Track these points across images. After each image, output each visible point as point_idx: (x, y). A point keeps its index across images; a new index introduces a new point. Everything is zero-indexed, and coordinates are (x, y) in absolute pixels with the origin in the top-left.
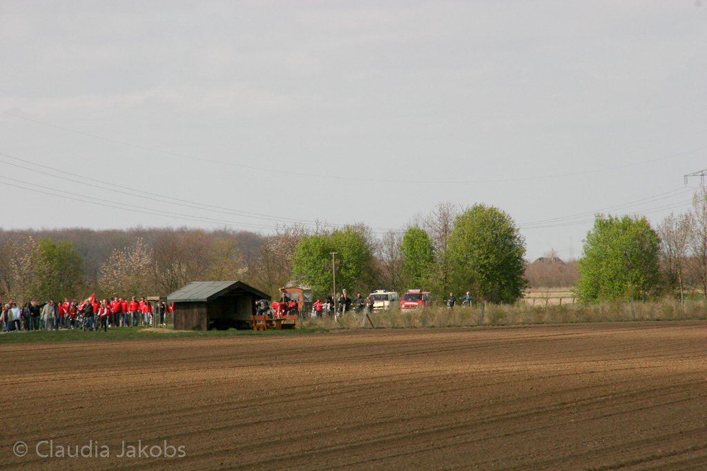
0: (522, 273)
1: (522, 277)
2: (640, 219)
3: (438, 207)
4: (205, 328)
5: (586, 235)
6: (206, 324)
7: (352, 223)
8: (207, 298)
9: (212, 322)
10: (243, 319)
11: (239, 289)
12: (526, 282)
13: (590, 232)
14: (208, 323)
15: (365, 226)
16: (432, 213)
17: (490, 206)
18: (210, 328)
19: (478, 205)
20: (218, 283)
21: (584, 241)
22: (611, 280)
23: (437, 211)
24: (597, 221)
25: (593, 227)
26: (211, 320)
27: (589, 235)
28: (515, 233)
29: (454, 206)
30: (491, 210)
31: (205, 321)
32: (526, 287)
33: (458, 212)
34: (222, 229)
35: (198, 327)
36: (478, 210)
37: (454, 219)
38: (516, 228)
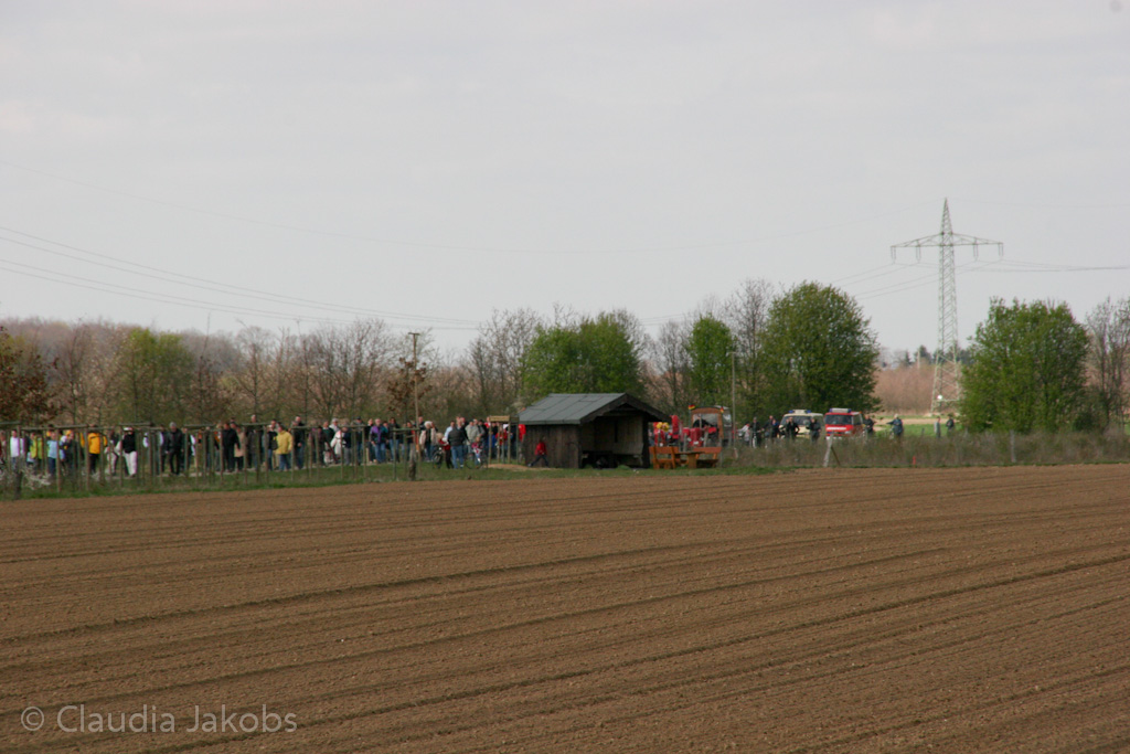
0: (870, 388)
1: (872, 394)
2: (1056, 307)
3: (745, 286)
4: (576, 464)
5: (975, 330)
6: (577, 458)
7: (608, 311)
8: (581, 420)
9: (586, 457)
10: (629, 452)
11: (626, 405)
12: (877, 401)
13: (981, 324)
14: (579, 457)
15: (628, 314)
16: (735, 295)
17: (828, 286)
18: (583, 464)
19: (809, 283)
20: (593, 397)
21: (970, 338)
22: (1013, 399)
23: (742, 291)
24: (992, 309)
25: (987, 318)
26: (584, 452)
27: (979, 331)
28: (862, 327)
29: (769, 285)
30: (828, 291)
31: (576, 454)
32: (878, 409)
33: (775, 293)
34: (96, 321)
35: (565, 464)
36: (809, 291)
37: (770, 305)
38: (864, 319)
